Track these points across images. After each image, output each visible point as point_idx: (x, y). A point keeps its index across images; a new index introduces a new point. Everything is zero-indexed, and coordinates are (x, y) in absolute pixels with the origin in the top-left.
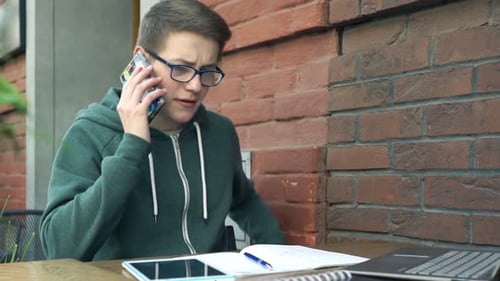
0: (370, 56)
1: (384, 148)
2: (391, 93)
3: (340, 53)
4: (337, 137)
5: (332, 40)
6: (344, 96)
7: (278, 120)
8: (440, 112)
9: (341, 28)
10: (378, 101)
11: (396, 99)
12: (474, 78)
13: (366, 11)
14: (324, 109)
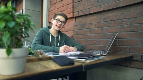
0: (80, 22)
1: (82, 36)
2: (83, 27)
3: (75, 21)
4: (75, 34)
5: (74, 19)
6: (76, 28)
7: (66, 31)
8: (91, 30)
9: (76, 17)
10: (81, 29)
11: (84, 28)
12: (96, 25)
13: (79, 15)
14: (73, 30)
